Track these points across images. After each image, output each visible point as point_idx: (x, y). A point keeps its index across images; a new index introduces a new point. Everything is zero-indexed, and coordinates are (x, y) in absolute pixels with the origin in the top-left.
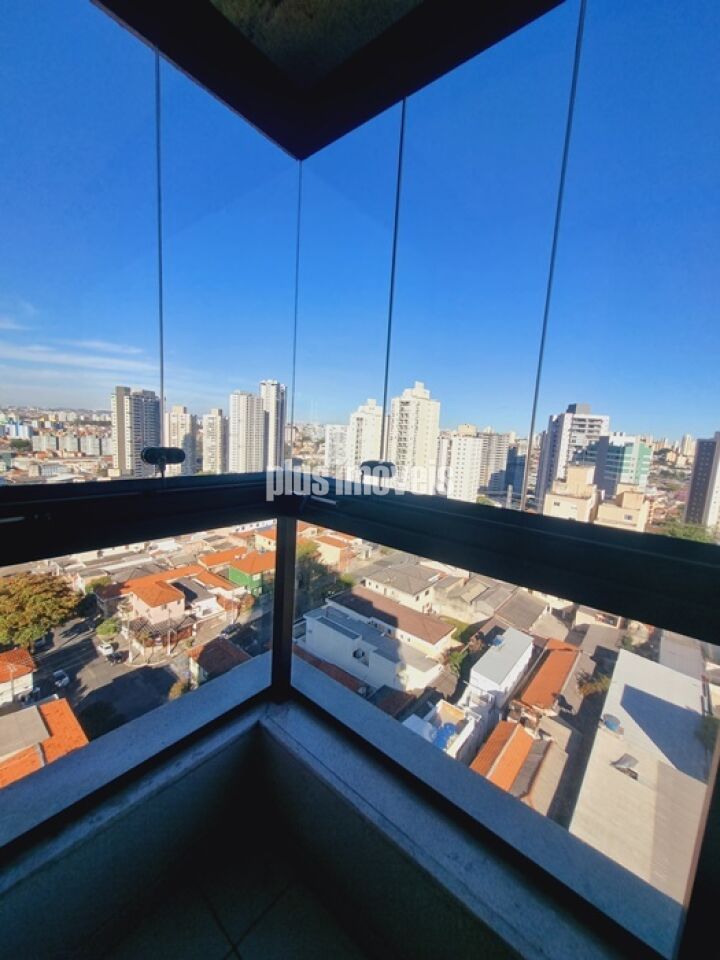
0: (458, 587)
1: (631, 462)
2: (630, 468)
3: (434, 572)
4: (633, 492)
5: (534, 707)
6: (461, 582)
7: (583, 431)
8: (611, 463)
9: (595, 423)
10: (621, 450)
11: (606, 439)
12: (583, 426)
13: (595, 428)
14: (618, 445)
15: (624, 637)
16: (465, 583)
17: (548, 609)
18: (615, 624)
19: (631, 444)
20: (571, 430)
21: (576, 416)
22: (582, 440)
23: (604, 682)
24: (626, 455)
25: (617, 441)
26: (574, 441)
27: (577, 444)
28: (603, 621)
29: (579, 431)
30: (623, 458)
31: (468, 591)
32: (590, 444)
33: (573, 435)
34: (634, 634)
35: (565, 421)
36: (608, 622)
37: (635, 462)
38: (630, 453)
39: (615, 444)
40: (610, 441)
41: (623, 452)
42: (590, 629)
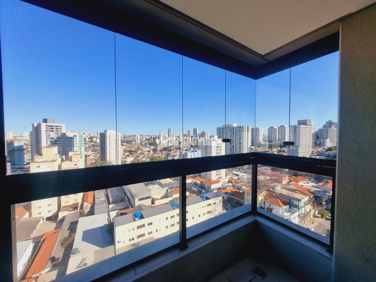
1: (77, 143)
2: (77, 145)
4: (76, 155)
7: (53, 131)
8: (69, 144)
9: (58, 127)
10: (71, 139)
11: (64, 134)
12: (53, 129)
13: (59, 130)
14: (71, 136)
15: (81, 212)
17: (43, 219)
18: (77, 209)
19: (76, 136)
20: (47, 131)
21: (47, 124)
22: (53, 135)
23: (72, 236)
25: (70, 134)
26: (49, 136)
27: (51, 137)
28: (72, 211)
29: (51, 131)
30: (73, 141)
32: (58, 137)
33: (48, 133)
34: (85, 209)
35: (42, 126)
36: (74, 210)
37: (79, 143)
38: (76, 139)
39: (69, 136)
40: (67, 135)
41: (73, 139)
42: (66, 217)
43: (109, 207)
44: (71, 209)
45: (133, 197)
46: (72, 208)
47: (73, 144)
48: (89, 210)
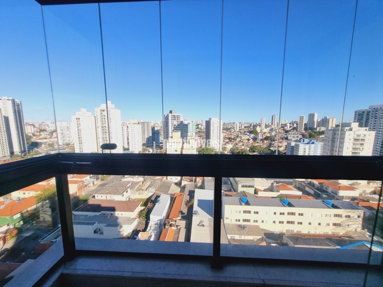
0: (140, 185)
1: (190, 129)
2: (190, 131)
3: (129, 182)
4: (192, 139)
5: (174, 219)
6: (141, 183)
7: (175, 120)
8: (185, 130)
9: (178, 117)
10: (187, 125)
11: (182, 122)
12: (175, 118)
13: (179, 118)
15: (196, 185)
16: (143, 183)
17: (173, 183)
18: (193, 181)
19: (189, 123)
20: (172, 119)
21: (173, 114)
22: (176, 123)
23: (192, 201)
24: (189, 127)
26: (173, 123)
27: (174, 124)
29: (174, 120)
30: (188, 128)
31: (144, 186)
32: (178, 124)
33: (172, 121)
34: (198, 183)
35: (169, 116)
36: (191, 182)
37: (191, 129)
38: (190, 126)
39: (185, 123)
40: (184, 123)
41: (188, 126)
42: (186, 186)
44: (189, 181)
45: (236, 183)
46: (190, 180)
47: (188, 130)
48: (200, 184)
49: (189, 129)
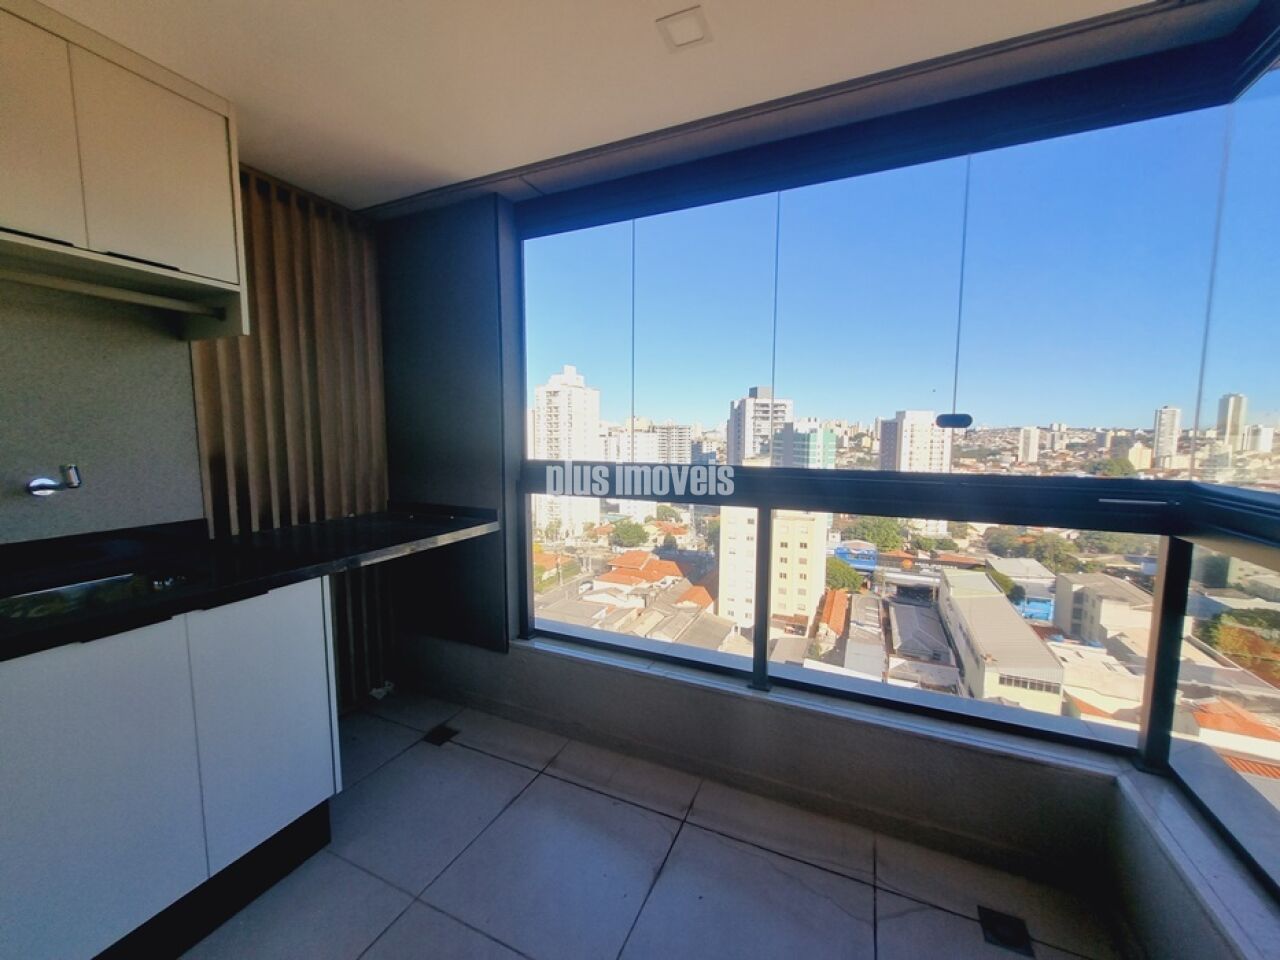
0: (630, 620)
1: (818, 450)
2: (817, 458)
3: (600, 606)
6: (634, 614)
7: (767, 418)
8: (798, 453)
9: (779, 408)
10: (805, 438)
11: (789, 426)
12: (767, 412)
13: (780, 414)
14: (803, 432)
15: (812, 646)
16: (640, 615)
17: (736, 628)
18: (803, 634)
19: (814, 431)
20: (755, 418)
21: (758, 401)
22: (766, 428)
24: (811, 443)
25: (802, 428)
26: (759, 430)
27: (763, 433)
28: (792, 632)
29: (763, 418)
30: (808, 447)
31: (642, 623)
32: (776, 434)
33: (757, 422)
34: (822, 641)
35: (748, 408)
36: (797, 633)
37: (820, 450)
38: (815, 441)
39: (799, 431)
40: (795, 428)
41: (808, 440)
42: (778, 644)
43: (887, 663)
44: (791, 628)
45: (977, 661)
46: (794, 626)
47: (808, 453)
48: (831, 648)
49: (811, 450)
